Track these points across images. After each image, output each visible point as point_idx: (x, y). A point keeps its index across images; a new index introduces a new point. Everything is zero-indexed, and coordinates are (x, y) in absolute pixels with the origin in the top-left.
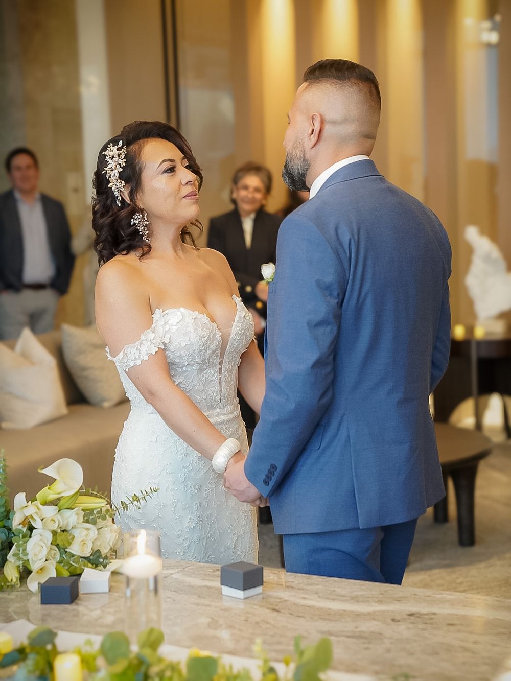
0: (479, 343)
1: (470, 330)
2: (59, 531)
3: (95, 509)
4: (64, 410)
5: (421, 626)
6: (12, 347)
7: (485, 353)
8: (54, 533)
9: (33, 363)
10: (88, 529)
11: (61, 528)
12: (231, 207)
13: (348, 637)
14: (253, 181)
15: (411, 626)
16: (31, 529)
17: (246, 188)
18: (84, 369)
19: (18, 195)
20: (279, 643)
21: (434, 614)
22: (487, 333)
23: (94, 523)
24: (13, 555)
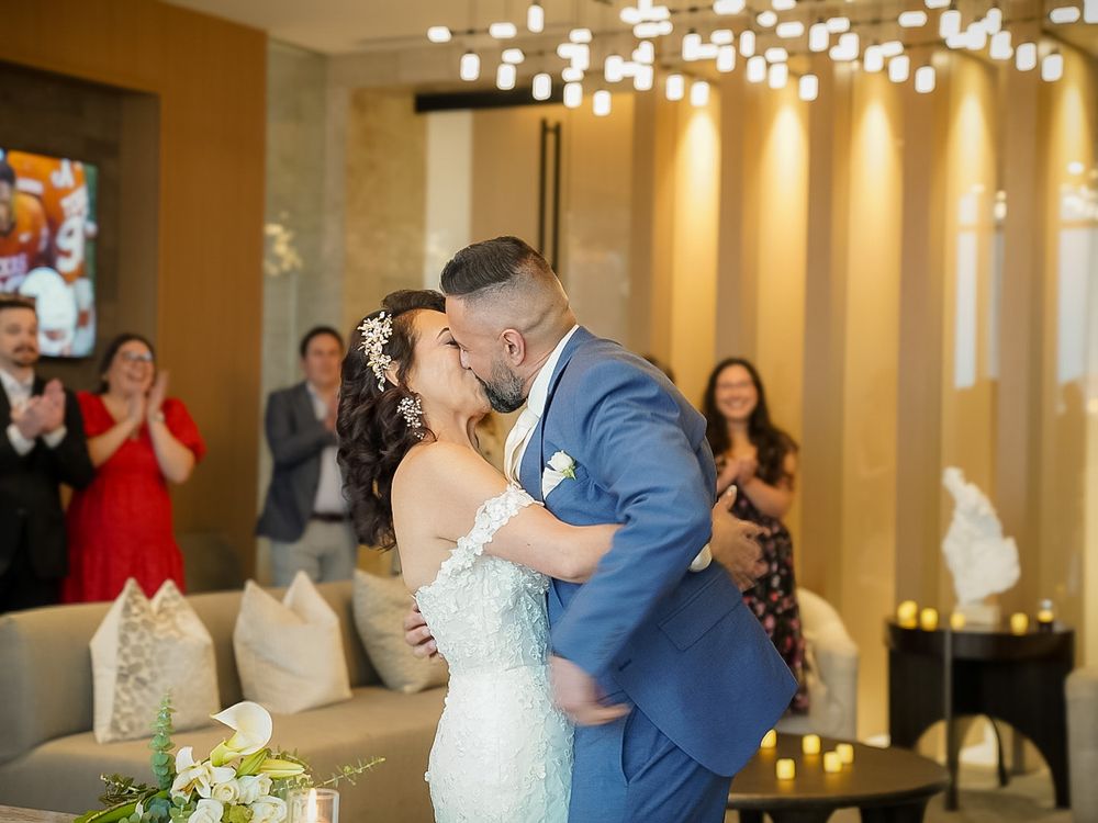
0: (956, 636)
1: (944, 617)
2: (234, 804)
3: (289, 777)
4: (347, 693)
6: (280, 599)
7: (965, 652)
8: (227, 807)
9: (305, 621)
10: (274, 805)
11: (238, 800)
16: (197, 798)
18: (382, 636)
19: (311, 388)
22: (968, 624)
23: (285, 797)
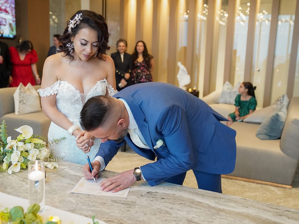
2: (24, 151)
3: (39, 143)
5: (151, 199)
8: (22, 152)
10: (36, 151)
12: (116, 51)
13: (122, 204)
14: (122, 44)
15: (147, 199)
17: (120, 46)
20: (94, 206)
21: (157, 193)
23: (38, 148)
24: (6, 159)
